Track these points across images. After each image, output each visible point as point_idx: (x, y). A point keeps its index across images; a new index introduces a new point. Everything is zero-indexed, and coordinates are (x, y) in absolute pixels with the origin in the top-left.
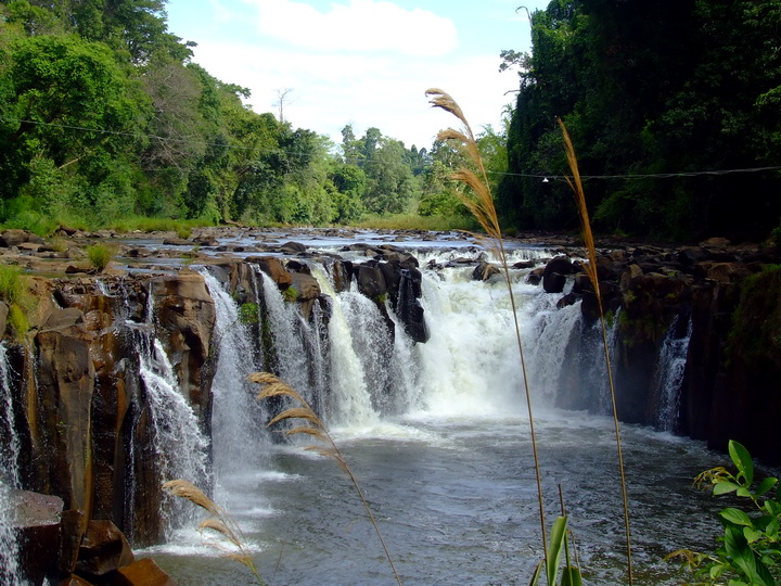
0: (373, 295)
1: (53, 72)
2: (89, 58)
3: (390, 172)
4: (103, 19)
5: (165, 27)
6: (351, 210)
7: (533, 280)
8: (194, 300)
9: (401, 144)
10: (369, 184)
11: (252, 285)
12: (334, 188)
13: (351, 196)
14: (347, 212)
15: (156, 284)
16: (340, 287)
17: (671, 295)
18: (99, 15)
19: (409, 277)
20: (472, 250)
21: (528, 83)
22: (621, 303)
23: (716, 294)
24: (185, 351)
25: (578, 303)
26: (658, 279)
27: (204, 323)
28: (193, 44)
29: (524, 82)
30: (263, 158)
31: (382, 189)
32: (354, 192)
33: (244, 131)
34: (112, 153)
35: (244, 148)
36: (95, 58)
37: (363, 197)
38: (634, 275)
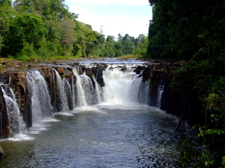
0: (90, 76)
1: (26, 22)
2: (35, 19)
3: (129, 44)
4: (50, 9)
5: (68, 11)
6: (119, 54)
7: (134, 71)
8: (21, 78)
9: (133, 38)
10: (124, 47)
11: (52, 74)
12: (115, 48)
13: (119, 50)
14: (118, 54)
15: (12, 74)
16: (80, 73)
17: (161, 75)
18: (49, 8)
19: (100, 71)
20: (123, 64)
21: (151, 23)
22: (150, 77)
23: (170, 75)
24: (19, 91)
25: (142, 77)
26: (159, 71)
27: (24, 84)
28: (78, 15)
29: (150, 23)
30: (93, 42)
31: (127, 48)
32: (120, 49)
33: (88, 35)
34: (52, 41)
35: (88, 39)
36: (36, 19)
37: (122, 50)
38: (154, 70)
